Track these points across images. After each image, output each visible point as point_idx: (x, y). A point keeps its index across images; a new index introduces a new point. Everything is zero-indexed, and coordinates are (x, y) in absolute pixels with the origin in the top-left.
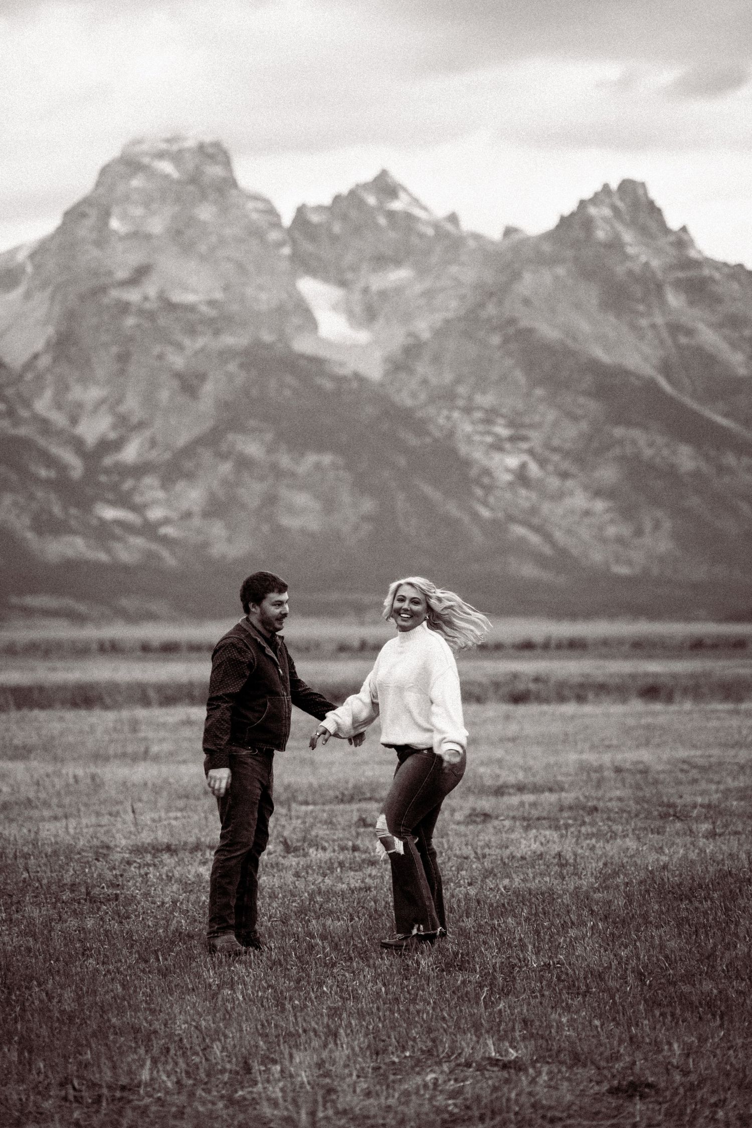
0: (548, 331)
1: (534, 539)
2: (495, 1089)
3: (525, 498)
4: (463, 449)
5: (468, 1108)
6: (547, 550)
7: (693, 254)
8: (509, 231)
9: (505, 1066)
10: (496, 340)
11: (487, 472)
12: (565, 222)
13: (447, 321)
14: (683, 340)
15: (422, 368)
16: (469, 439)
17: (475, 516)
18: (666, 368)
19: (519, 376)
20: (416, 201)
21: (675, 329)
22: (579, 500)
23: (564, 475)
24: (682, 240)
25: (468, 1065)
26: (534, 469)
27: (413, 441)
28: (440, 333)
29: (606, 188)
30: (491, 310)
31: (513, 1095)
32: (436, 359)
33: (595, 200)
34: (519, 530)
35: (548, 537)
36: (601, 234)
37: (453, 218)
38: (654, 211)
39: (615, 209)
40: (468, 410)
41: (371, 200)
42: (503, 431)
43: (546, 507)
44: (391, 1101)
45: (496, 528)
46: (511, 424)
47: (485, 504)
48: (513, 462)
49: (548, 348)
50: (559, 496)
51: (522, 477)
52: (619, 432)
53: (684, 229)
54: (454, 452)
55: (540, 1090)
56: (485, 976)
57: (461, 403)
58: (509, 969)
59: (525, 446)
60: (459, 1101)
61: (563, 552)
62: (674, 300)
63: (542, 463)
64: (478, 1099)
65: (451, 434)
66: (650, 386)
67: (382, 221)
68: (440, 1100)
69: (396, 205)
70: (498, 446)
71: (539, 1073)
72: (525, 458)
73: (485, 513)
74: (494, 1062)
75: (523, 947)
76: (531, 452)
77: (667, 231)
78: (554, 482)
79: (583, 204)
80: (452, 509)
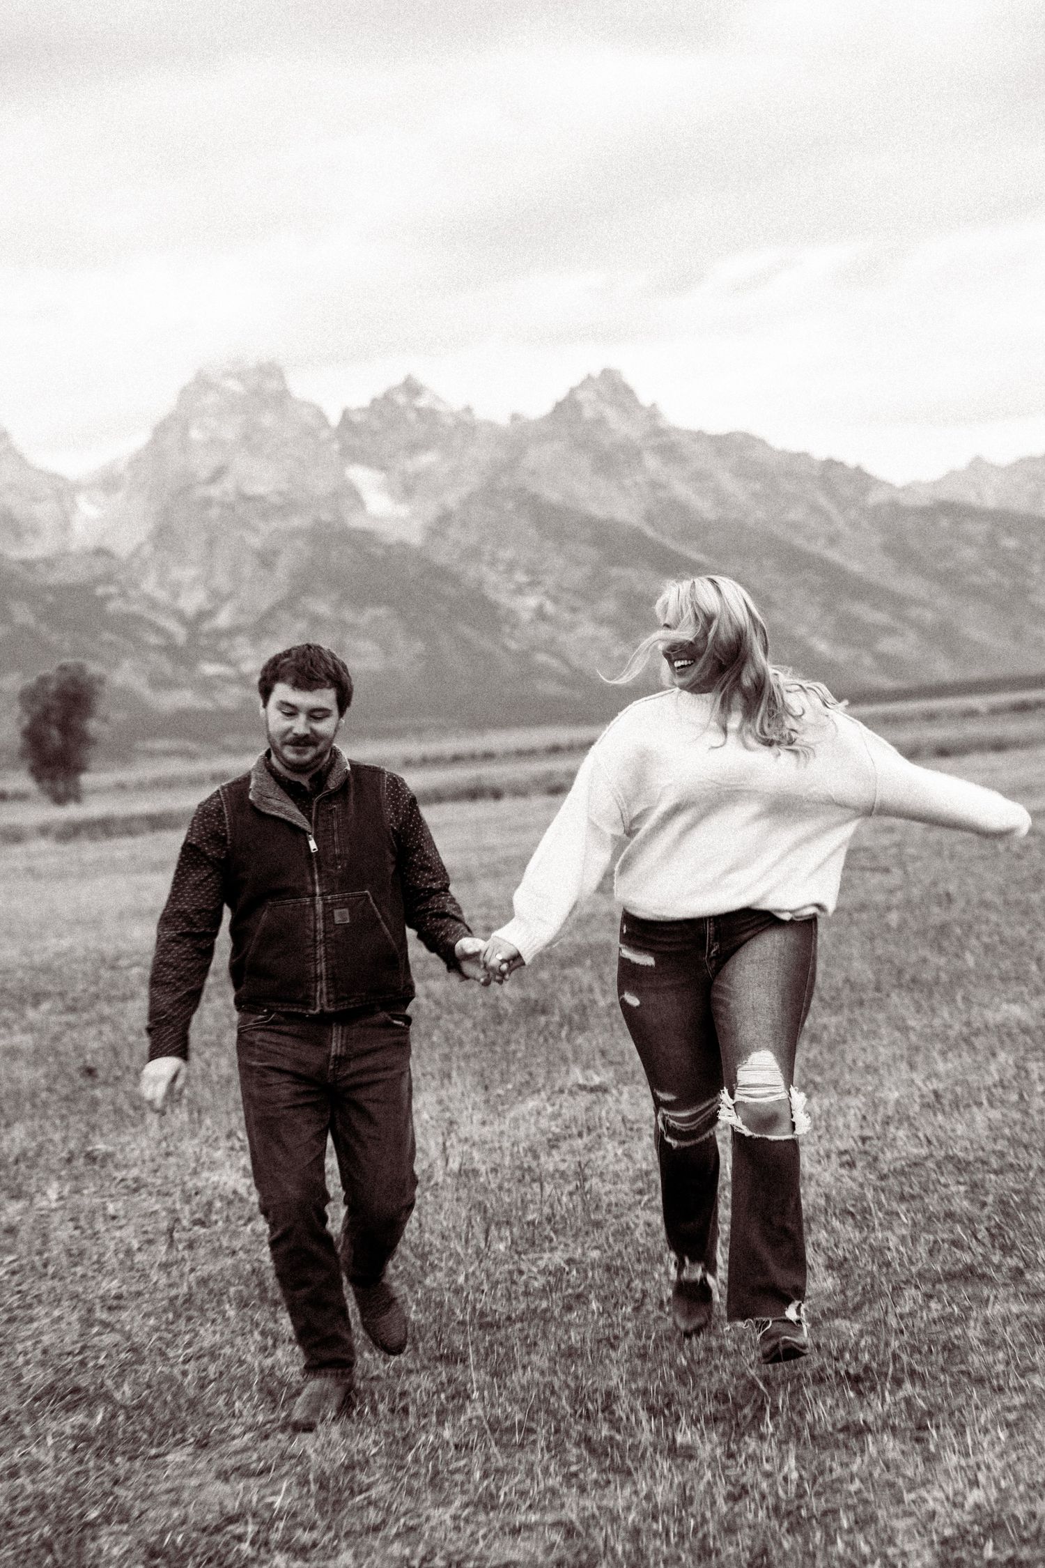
0: (553, 495)
1: (554, 663)
2: (588, 1109)
3: (544, 630)
4: (492, 595)
5: (567, 1127)
6: (565, 671)
7: (662, 425)
8: (515, 417)
9: (593, 1090)
10: (510, 505)
11: (511, 612)
12: (559, 406)
13: (471, 495)
14: (661, 494)
15: (453, 532)
16: (496, 587)
17: (505, 649)
18: (650, 518)
19: (532, 532)
20: (438, 399)
21: (655, 485)
22: (588, 629)
23: (574, 610)
24: (653, 414)
25: (561, 1091)
26: (550, 608)
27: (450, 591)
28: (467, 502)
29: (589, 377)
30: (505, 481)
31: (604, 1114)
32: (464, 524)
33: (583, 385)
34: (541, 658)
35: (566, 662)
36: (588, 413)
37: (468, 410)
38: (629, 392)
39: (599, 393)
40: (493, 563)
41: (401, 399)
42: (521, 577)
43: (563, 637)
44: (503, 1127)
45: (523, 657)
46: (529, 572)
47: (511, 636)
48: (532, 601)
49: (554, 509)
50: (571, 627)
51: (540, 614)
52: (615, 571)
53: (654, 405)
54: (484, 598)
55: (625, 1107)
56: (563, 1016)
57: (487, 557)
58: (582, 1009)
59: (541, 589)
60: (560, 1121)
61: (578, 672)
62: (652, 462)
63: (556, 600)
64: (575, 1119)
65: (481, 583)
66: (638, 535)
67: (412, 416)
68: (544, 1123)
69: (422, 402)
70: (519, 590)
71: (621, 1093)
72: (542, 599)
73: (513, 645)
74: (582, 1088)
75: (591, 990)
76: (546, 593)
77: (641, 408)
78: (567, 616)
79: (572, 391)
80: (485, 643)
